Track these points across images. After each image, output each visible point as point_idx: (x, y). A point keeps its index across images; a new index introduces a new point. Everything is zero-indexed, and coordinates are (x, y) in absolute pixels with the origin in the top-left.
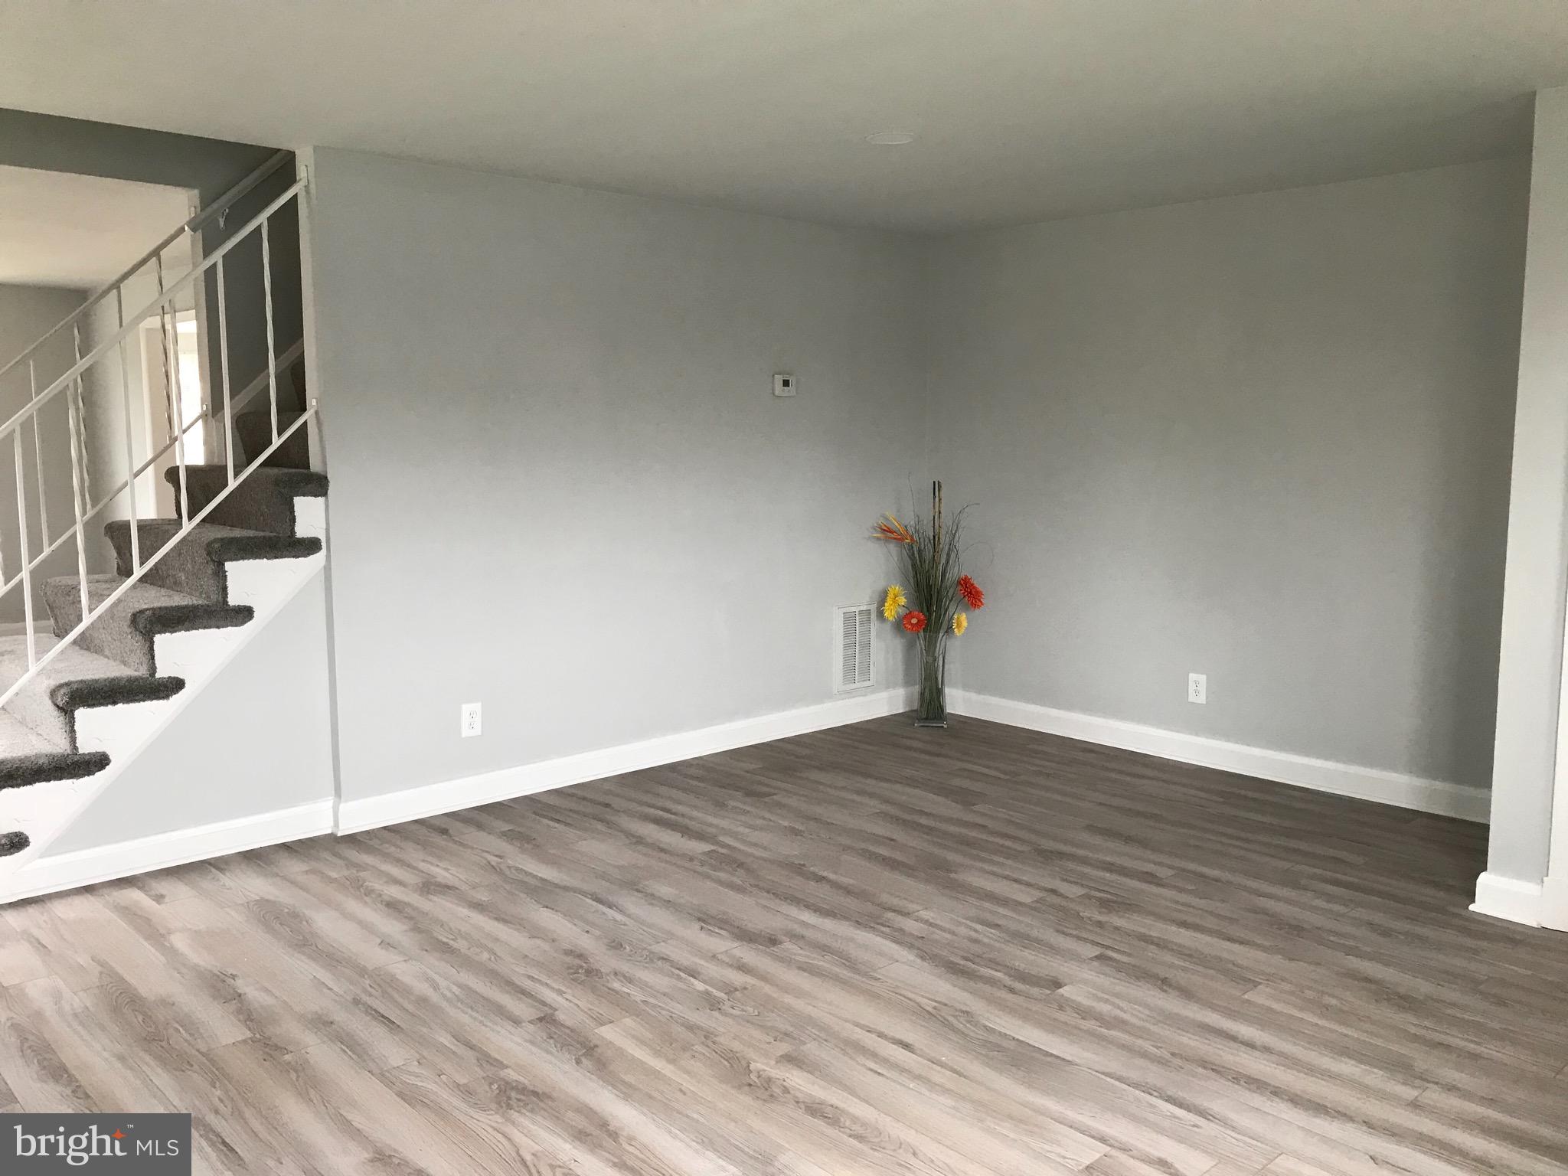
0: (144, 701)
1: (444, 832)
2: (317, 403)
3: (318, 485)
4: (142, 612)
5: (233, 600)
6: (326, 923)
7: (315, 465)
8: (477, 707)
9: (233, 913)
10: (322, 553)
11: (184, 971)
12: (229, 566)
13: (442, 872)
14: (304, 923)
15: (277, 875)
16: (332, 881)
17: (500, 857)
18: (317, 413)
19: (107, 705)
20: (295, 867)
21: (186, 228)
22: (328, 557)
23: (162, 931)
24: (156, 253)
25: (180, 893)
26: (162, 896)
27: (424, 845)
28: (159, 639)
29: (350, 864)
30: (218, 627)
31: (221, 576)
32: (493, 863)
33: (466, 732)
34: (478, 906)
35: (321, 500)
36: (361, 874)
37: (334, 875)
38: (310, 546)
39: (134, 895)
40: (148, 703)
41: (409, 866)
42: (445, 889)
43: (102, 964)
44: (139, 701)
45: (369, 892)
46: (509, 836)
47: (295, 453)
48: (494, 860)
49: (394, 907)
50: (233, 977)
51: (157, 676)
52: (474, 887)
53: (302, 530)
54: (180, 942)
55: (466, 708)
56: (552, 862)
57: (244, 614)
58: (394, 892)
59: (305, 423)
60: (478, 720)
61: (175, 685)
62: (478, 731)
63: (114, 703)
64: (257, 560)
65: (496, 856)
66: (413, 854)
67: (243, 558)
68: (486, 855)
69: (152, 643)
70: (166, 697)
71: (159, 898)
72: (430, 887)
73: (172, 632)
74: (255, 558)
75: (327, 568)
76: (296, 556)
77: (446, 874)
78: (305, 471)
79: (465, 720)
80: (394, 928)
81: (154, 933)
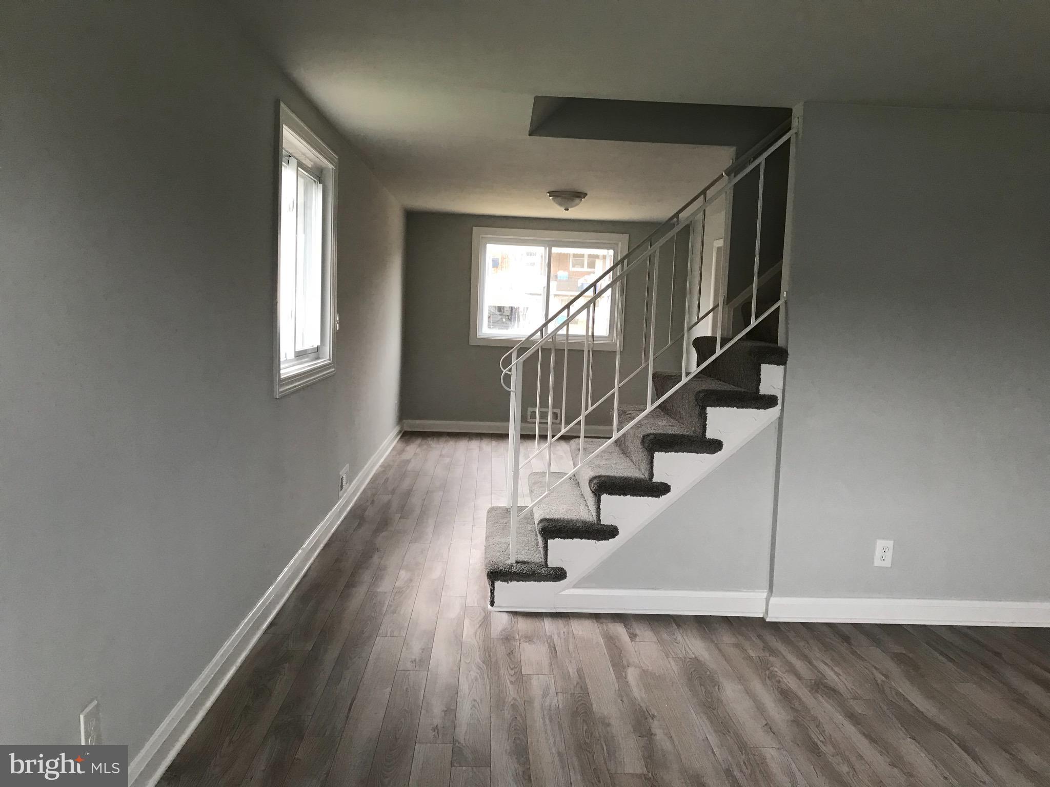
0: (643, 496)
1: (846, 639)
2: (787, 295)
3: (780, 357)
4: (648, 435)
5: (709, 435)
6: (731, 692)
7: (781, 342)
8: (890, 544)
9: (673, 663)
10: (779, 407)
11: (625, 699)
12: (709, 409)
13: (833, 675)
14: (717, 687)
15: (713, 642)
16: (750, 658)
17: (886, 676)
18: (786, 302)
19: (620, 495)
20: (727, 638)
21: (724, 174)
22: (782, 410)
23: (625, 663)
24: (704, 192)
25: (647, 638)
26: (636, 635)
27: (827, 647)
28: (657, 454)
29: (767, 648)
30: (697, 453)
31: (703, 417)
32: (879, 682)
33: (877, 562)
34: (852, 717)
35: (781, 368)
36: (772, 659)
37: (752, 653)
38: (769, 402)
39: (619, 630)
40: (646, 498)
41: (810, 663)
42: (831, 692)
43: (581, 676)
44: (640, 496)
45: (772, 676)
46: (899, 659)
47: (767, 331)
48: (880, 678)
49: (786, 696)
50: (653, 717)
51: (654, 480)
52: (855, 698)
53: (764, 389)
54: (632, 675)
55: (880, 544)
56: (930, 694)
57: (715, 446)
58: (791, 682)
59: (778, 308)
60: (889, 554)
61: (664, 489)
62: (888, 563)
63: (625, 494)
64: (729, 408)
65: (883, 675)
66: (816, 653)
67: (720, 406)
68: (875, 671)
69: (652, 457)
70: (658, 496)
71: (633, 636)
72: (820, 686)
73: (666, 452)
74: (728, 407)
75: (781, 419)
76: (758, 408)
77: (835, 677)
78: (772, 345)
79: (878, 553)
80: (778, 714)
81: (619, 662)
